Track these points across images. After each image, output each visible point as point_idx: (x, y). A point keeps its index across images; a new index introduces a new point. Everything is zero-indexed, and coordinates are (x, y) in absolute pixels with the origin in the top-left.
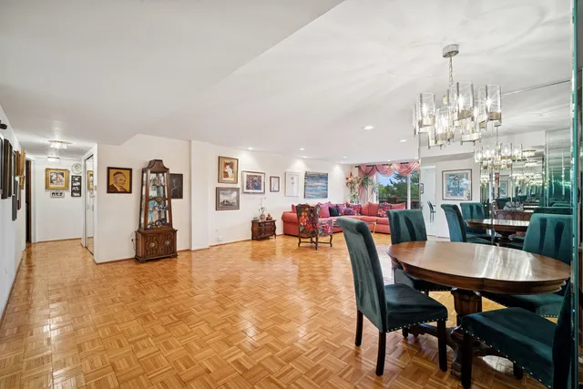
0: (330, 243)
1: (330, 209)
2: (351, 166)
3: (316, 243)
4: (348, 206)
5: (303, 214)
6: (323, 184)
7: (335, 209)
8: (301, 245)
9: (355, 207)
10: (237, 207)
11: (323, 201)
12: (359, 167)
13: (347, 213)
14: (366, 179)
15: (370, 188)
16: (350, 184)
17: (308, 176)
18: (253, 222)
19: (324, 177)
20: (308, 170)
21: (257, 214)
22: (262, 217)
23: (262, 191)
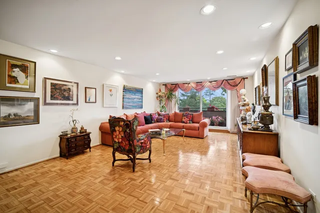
0: (149, 159)
1: (145, 117)
2: (160, 84)
3: (133, 160)
4: (159, 115)
5: (117, 128)
6: (139, 97)
7: (149, 118)
8: (117, 163)
9: (164, 116)
10: (36, 120)
11: (139, 111)
12: (165, 85)
13: (158, 121)
14: (171, 94)
15: (174, 101)
16: (159, 97)
17: (126, 89)
18: (61, 137)
19: (140, 91)
20: (126, 84)
21: (67, 127)
22: (74, 130)
23: (75, 101)
